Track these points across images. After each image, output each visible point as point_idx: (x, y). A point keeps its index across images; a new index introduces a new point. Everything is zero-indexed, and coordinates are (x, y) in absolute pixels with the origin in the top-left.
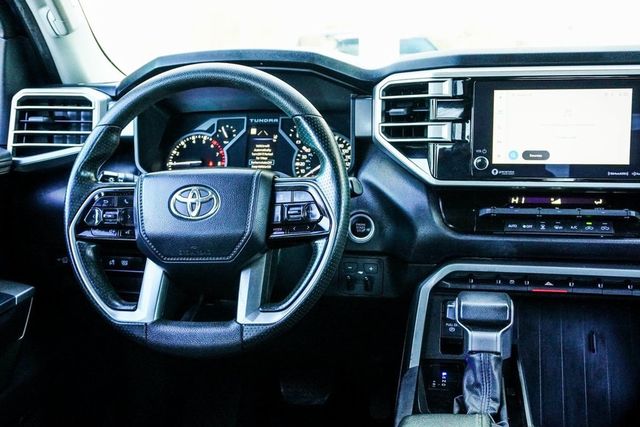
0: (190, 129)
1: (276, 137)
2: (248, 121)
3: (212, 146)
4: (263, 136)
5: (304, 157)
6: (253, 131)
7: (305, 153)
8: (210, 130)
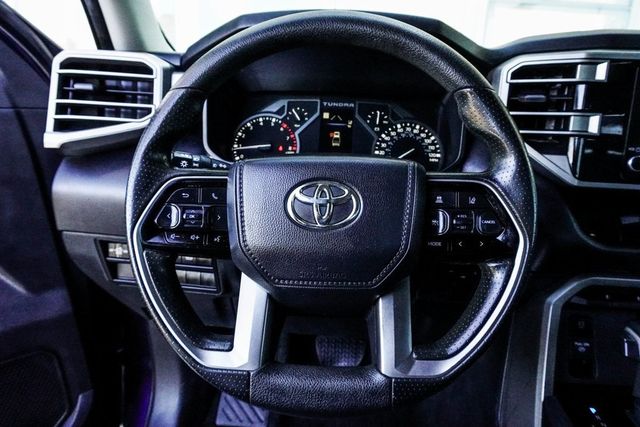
0: (257, 109)
1: (351, 123)
2: (322, 104)
3: (282, 129)
4: (336, 120)
5: (384, 145)
6: (326, 116)
7: (384, 141)
8: (279, 112)
